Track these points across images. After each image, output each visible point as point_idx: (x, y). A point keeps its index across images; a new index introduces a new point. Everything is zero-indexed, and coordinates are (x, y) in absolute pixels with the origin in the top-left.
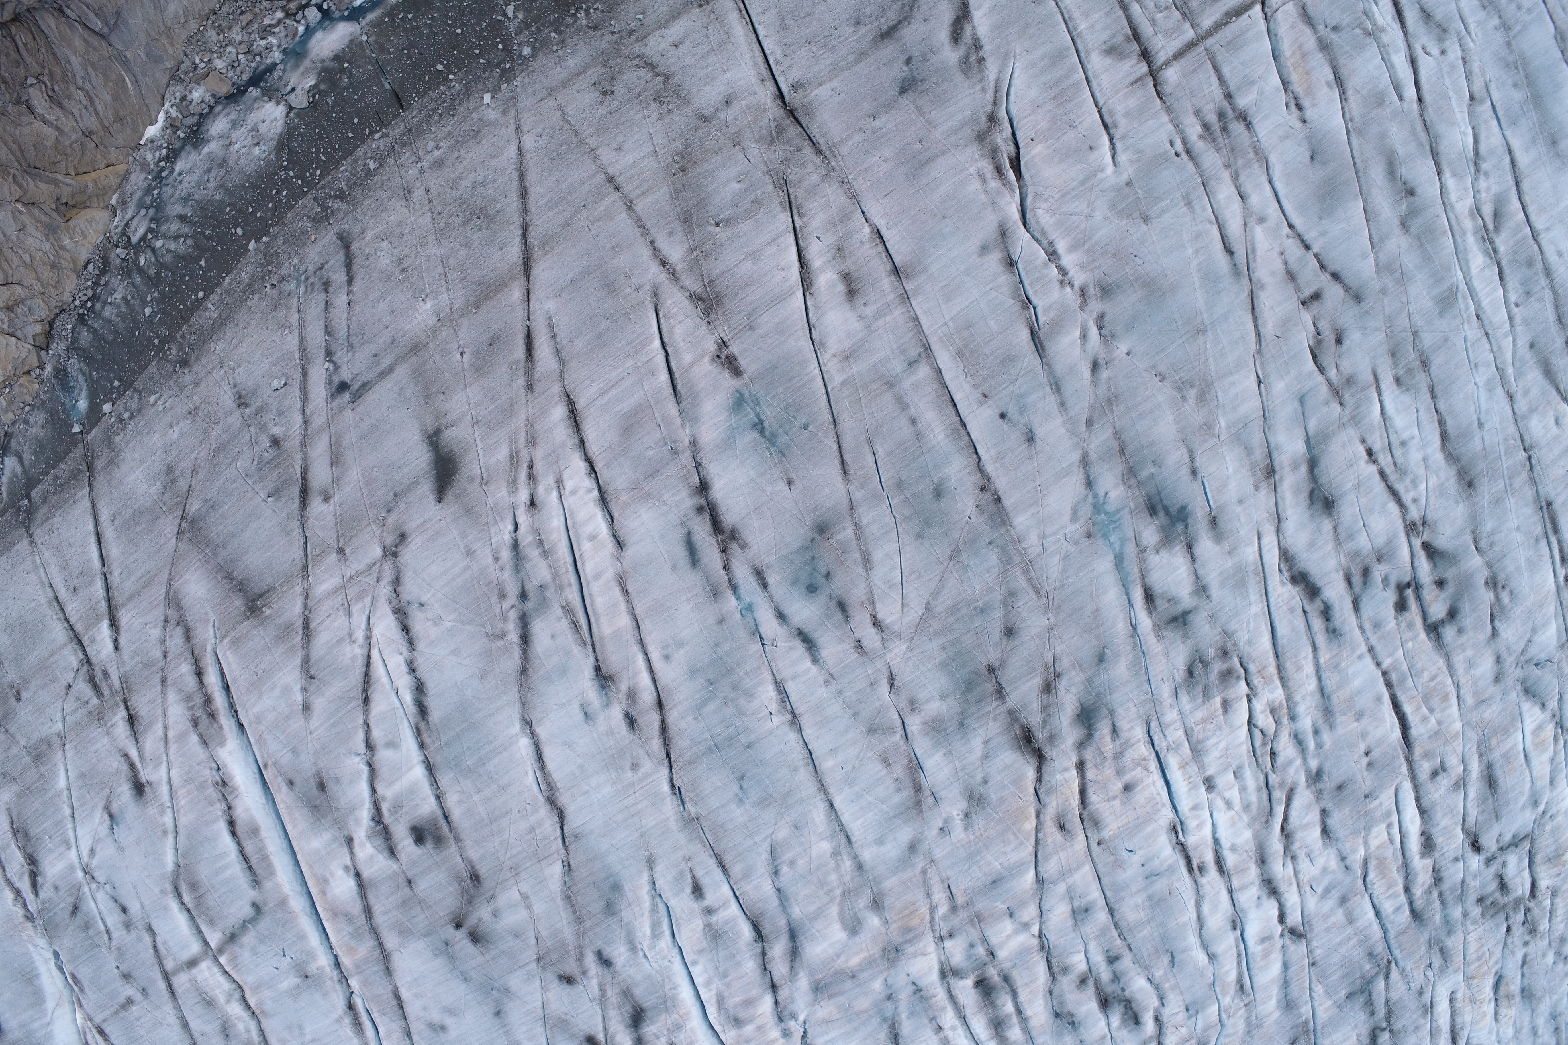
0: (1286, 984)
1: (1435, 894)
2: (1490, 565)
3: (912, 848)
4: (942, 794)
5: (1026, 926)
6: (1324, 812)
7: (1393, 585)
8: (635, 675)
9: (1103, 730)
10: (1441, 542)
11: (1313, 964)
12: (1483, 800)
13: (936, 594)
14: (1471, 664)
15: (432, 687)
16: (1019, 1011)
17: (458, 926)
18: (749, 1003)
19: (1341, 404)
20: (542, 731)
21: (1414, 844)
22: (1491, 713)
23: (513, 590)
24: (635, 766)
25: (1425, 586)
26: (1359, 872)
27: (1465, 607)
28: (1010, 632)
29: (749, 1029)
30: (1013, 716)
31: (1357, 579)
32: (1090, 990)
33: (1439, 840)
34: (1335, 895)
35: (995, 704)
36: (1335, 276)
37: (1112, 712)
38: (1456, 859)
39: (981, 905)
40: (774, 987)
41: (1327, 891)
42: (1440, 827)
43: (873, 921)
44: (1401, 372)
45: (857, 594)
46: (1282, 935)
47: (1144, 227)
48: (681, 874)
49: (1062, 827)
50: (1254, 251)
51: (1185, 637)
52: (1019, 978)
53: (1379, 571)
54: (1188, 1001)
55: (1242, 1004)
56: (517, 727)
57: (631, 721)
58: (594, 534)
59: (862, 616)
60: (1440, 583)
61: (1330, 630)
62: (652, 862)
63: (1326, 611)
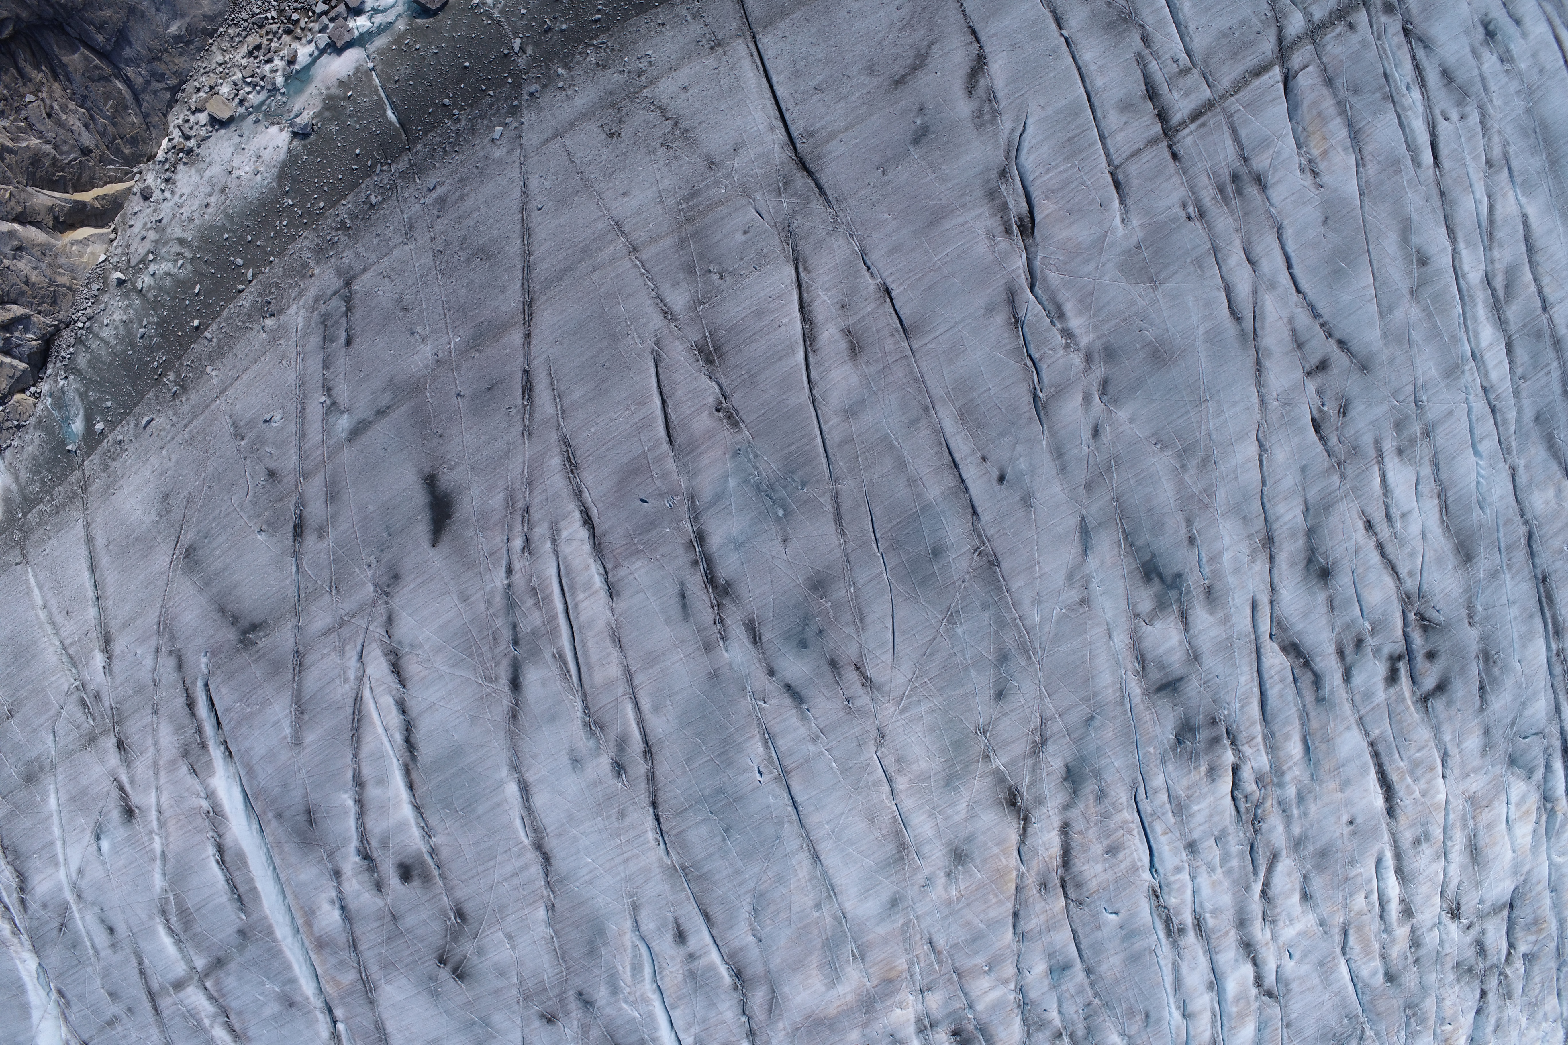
1: (1412, 959)
2: (1482, 638)
3: (894, 903)
4: (925, 850)
5: (1004, 982)
6: (1304, 878)
7: (1385, 657)
8: (624, 725)
9: (1089, 792)
10: (1434, 614)
11: (1287, 1026)
12: (1464, 868)
13: (927, 656)
14: (1459, 737)
15: (422, 727)
17: (442, 963)
19: (1342, 476)
20: (529, 777)
21: (1393, 910)
23: (507, 636)
24: (622, 814)
25: (1417, 660)
26: (1339, 938)
27: (1456, 680)
28: (1000, 695)
30: (1000, 778)
31: (1349, 650)
33: (1418, 907)
34: (1313, 959)
35: (981, 766)
36: (1343, 345)
37: (1099, 777)
38: (1434, 926)
39: (961, 961)
40: (752, 1036)
41: (1304, 956)
42: (1420, 895)
43: (854, 973)
44: (1404, 443)
45: (847, 650)
46: (1258, 998)
48: (665, 921)
49: (1042, 888)
50: (1262, 319)
51: (1175, 703)
52: (997, 1031)
53: (1372, 643)
56: (505, 771)
57: (619, 769)
58: (588, 586)
59: (852, 676)
60: (1431, 656)
61: (1320, 700)
62: (635, 908)
63: (1317, 681)
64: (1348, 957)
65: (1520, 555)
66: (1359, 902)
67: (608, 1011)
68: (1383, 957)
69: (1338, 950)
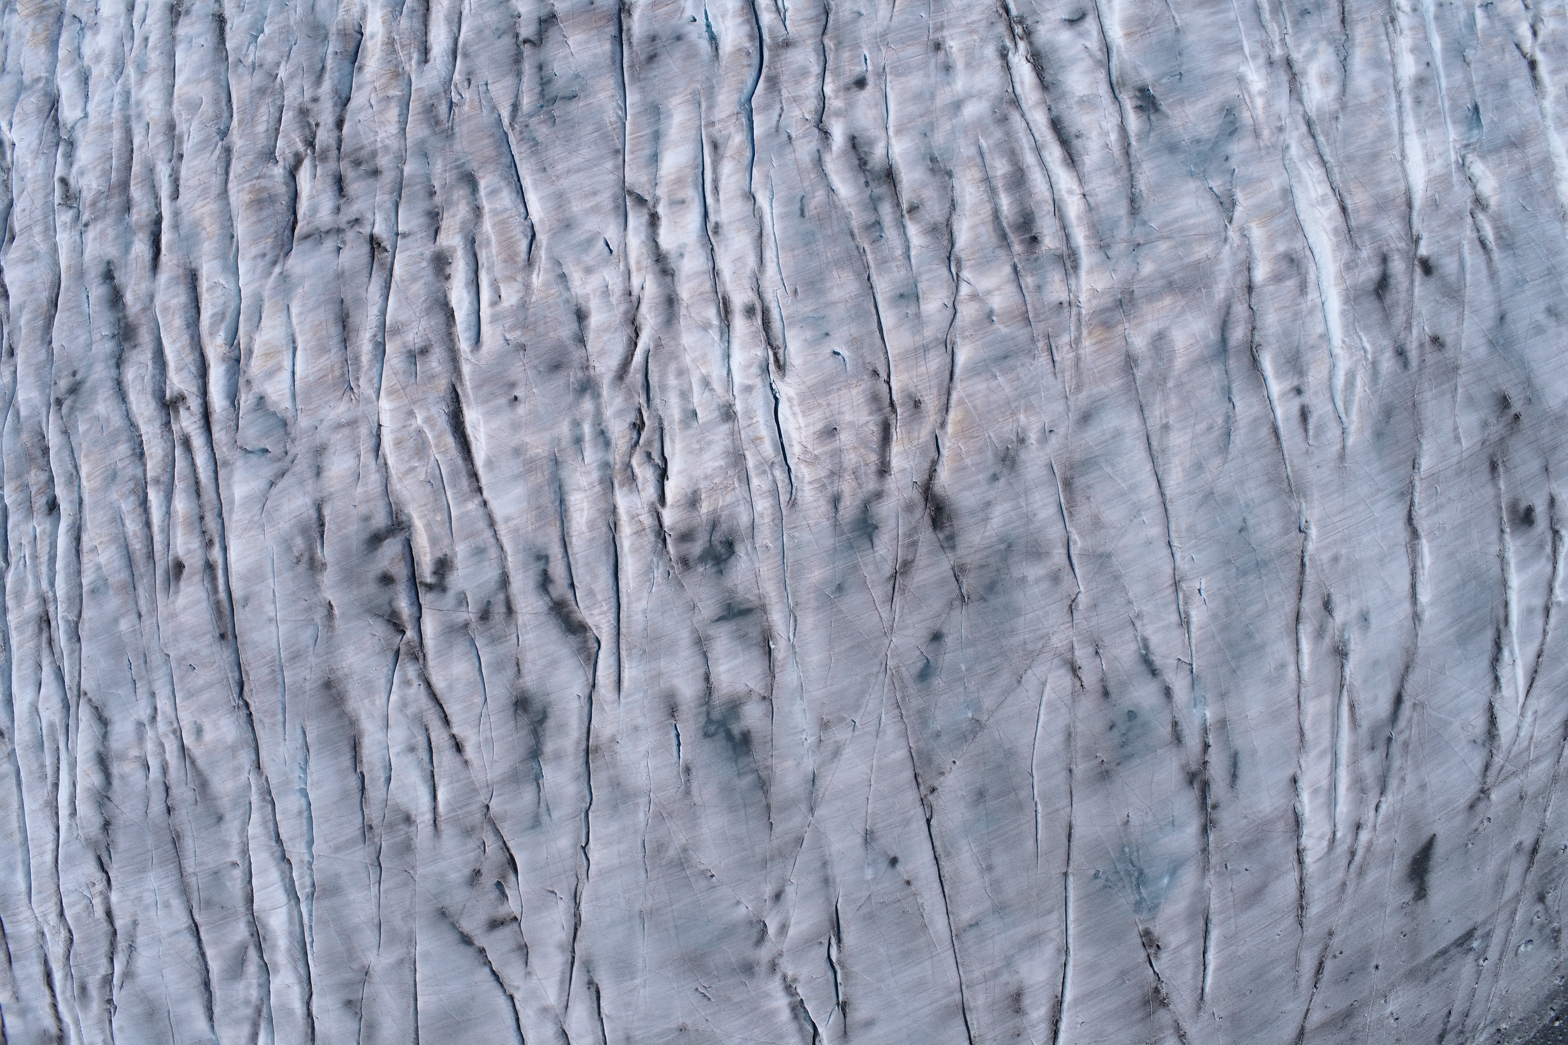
0: (657, 136)
1: (439, 198)
2: (316, 587)
3: (1086, 418)
4: (1044, 472)
5: (974, 296)
6: (581, 340)
7: (451, 594)
8: (1313, 653)
9: (849, 507)
10: (380, 629)
11: (617, 152)
12: (360, 302)
13: (1007, 692)
14: (358, 476)
15: (1484, 663)
16: (992, 192)
17: (1517, 417)
19: (488, 807)
20: (1406, 607)
21: (459, 270)
22: (339, 410)
23: (1396, 748)
24: (1335, 559)
25: (405, 579)
26: (543, 253)
27: (356, 547)
28: (937, 637)
29: (1281, 248)
30: (950, 543)
31: (499, 610)
32: (906, 197)
33: (425, 266)
34: (579, 235)
35: (968, 560)
36: (466, 940)
37: (836, 525)
38: (405, 236)
39: (1022, 334)
40: (1250, 288)
41: (590, 242)
42: (422, 281)
43: (1139, 342)
44: (403, 827)
45: (1088, 704)
46: (657, 201)
47: (688, 1022)
48: (1317, 436)
49: (917, 404)
50: (562, 982)
51: (732, 592)
52: (987, 234)
53: (470, 614)
54: (789, 150)
55: (718, 126)
56: (1427, 616)
57: (1327, 606)
58: (1315, 792)
59: (1089, 678)
60: (387, 580)
61: (543, 558)
62: (1342, 456)
63: (545, 582)
64: (527, 223)
65: (256, 674)
66: (510, 296)
67: (1385, 342)
68: (477, 211)
69: (542, 238)
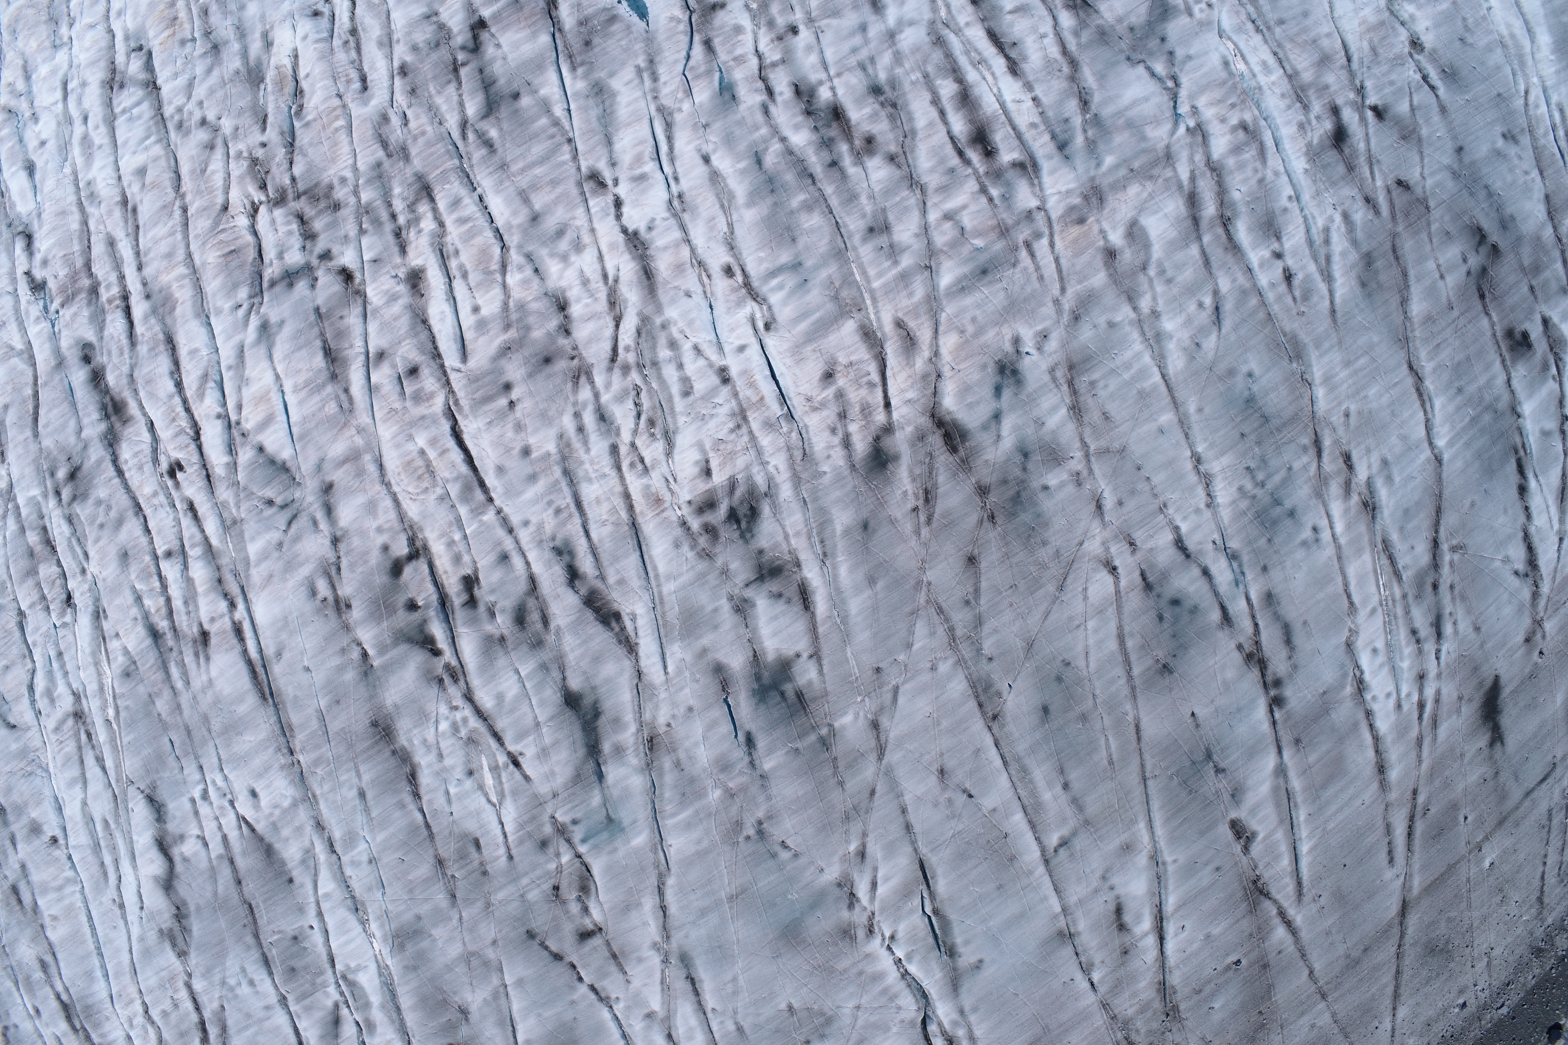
0: (606, 120)
1: (402, 220)
3: (1077, 317)
4: (1046, 377)
5: (944, 219)
6: (567, 333)
7: (483, 608)
8: (1344, 514)
9: (861, 445)
10: (417, 658)
11: (569, 141)
12: (341, 335)
14: (371, 507)
15: (1512, 492)
16: (943, 116)
17: (1495, 248)
18: (1236, 150)
19: (555, 821)
20: (1425, 454)
21: (434, 286)
23: (1444, 593)
24: (1347, 417)
25: (434, 604)
26: (513, 253)
27: (381, 579)
28: (971, 560)
29: (1234, 121)
30: (968, 463)
31: (534, 617)
32: (858, 133)
33: (402, 289)
34: (547, 229)
35: (989, 478)
36: (557, 959)
37: (852, 464)
38: (372, 263)
39: (998, 246)
41: (558, 235)
42: (400, 303)
43: (1114, 237)
44: (473, 856)
46: (616, 182)
47: (794, 1002)
49: (908, 336)
50: (662, 983)
51: (761, 553)
52: (948, 156)
53: (503, 625)
54: (734, 108)
55: (664, 101)
56: (1447, 457)
57: (1348, 462)
58: (1373, 651)
60: (414, 606)
61: (566, 552)
62: (1333, 313)
63: (573, 576)
66: (489, 303)
67: (1352, 193)
68: (441, 224)
69: (511, 238)
